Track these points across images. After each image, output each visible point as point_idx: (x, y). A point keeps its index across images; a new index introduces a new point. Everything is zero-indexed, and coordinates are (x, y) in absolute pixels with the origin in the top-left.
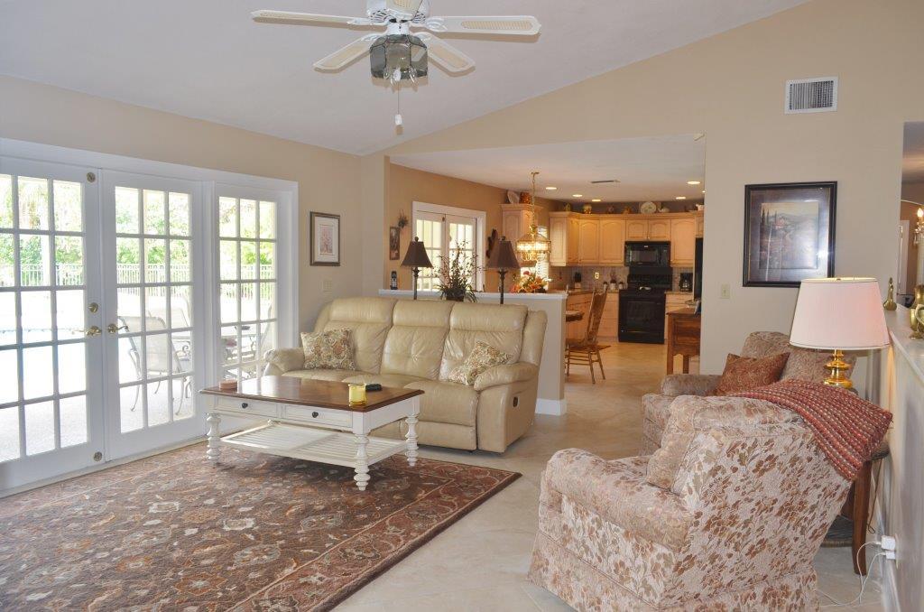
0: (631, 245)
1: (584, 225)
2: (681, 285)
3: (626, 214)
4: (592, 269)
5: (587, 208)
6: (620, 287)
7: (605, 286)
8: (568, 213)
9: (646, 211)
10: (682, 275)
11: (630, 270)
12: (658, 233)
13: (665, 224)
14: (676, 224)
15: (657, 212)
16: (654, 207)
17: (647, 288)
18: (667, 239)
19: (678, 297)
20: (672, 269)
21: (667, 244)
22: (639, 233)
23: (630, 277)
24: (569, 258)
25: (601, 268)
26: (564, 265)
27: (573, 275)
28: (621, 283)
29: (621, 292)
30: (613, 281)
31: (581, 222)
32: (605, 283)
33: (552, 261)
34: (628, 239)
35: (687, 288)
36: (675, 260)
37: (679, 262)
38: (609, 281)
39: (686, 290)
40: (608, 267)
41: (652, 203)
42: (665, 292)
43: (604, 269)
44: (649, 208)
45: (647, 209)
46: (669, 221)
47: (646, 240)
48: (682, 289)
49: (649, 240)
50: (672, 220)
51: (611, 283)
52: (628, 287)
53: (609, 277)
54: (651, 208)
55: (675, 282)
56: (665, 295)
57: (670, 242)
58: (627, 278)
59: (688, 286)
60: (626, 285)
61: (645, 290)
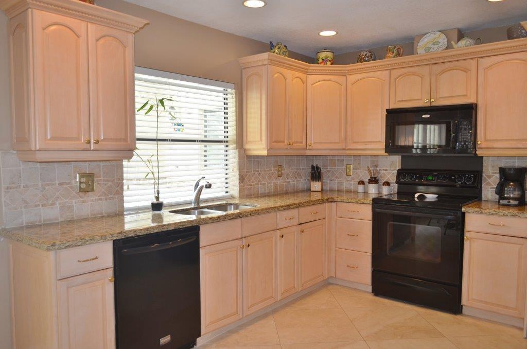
3: (391, 59)
4: (340, 161)
7: (361, 188)
8: (266, 56)
9: (427, 50)
10: (502, 171)
12: (451, 89)
13: (466, 70)
14: (488, 69)
15: (449, 46)
16: (443, 40)
17: (430, 197)
18: (470, 100)
21: (470, 110)
22: (415, 92)
25: (357, 158)
26: (265, 153)
28: (387, 184)
29: (376, 202)
30: (374, 180)
31: (310, 78)
32: (361, 183)
34: (393, 106)
35: (514, 199)
36: (486, 140)
37: (496, 145)
38: (366, 180)
39: (513, 202)
40: (366, 156)
41: (439, 33)
42: (463, 210)
43: (359, 160)
44: (434, 44)
45: (430, 45)
46: (474, 62)
47: (427, 105)
48: (502, 202)
49: (434, 104)
50: (481, 60)
51: (369, 183)
52: (399, 193)
53: (367, 172)
54: (438, 43)
55: (488, 184)
56: (464, 214)
57: (476, 105)
58: (396, 174)
59: (517, 194)
60: (395, 187)
61: (427, 200)
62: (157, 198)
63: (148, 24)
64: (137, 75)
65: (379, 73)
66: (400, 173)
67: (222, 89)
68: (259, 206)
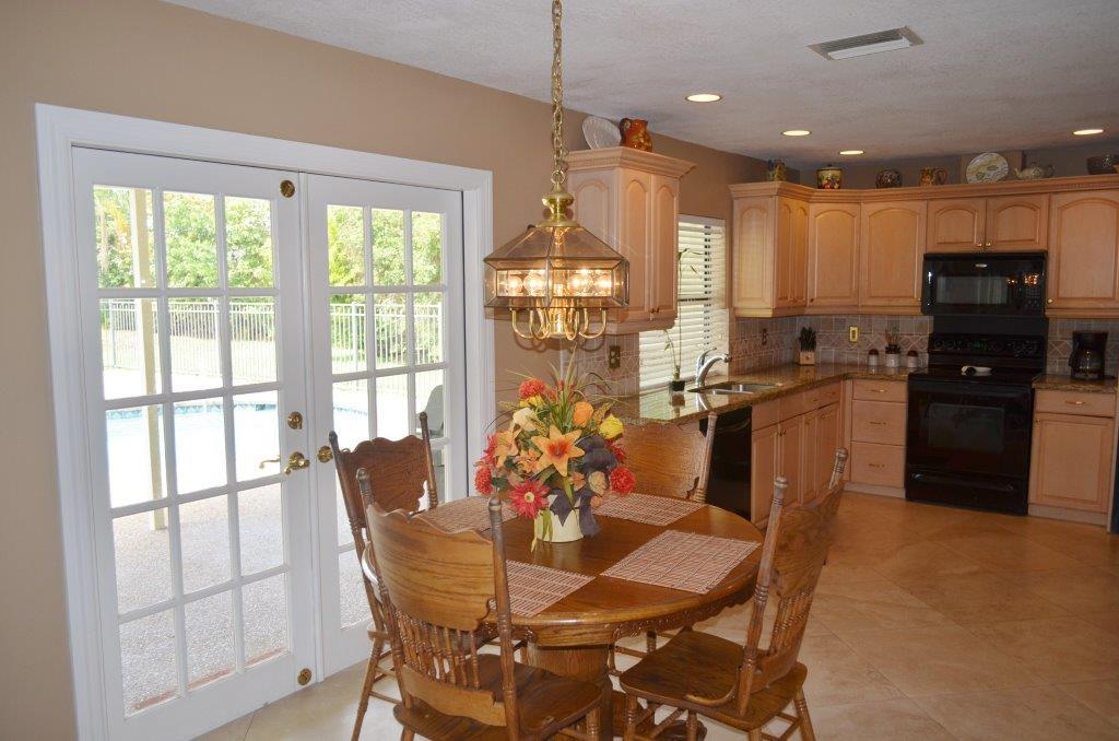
0: (937, 262)
1: (822, 217)
2: (1075, 363)
3: (928, 186)
4: (839, 321)
5: (828, 174)
6: (911, 363)
7: (873, 360)
8: (776, 184)
9: (980, 176)
10: (1078, 337)
11: (936, 324)
12: (1013, 231)
13: (1034, 208)
14: (1063, 208)
15: (1010, 176)
16: (1002, 165)
17: (982, 370)
18: (1040, 246)
19: (1070, 396)
20: (1046, 320)
21: (1037, 260)
22: (963, 232)
23: (934, 340)
24: (781, 297)
25: (866, 317)
26: (769, 314)
27: (798, 334)
28: (913, 353)
29: (914, 378)
30: (893, 349)
31: (813, 208)
32: (874, 352)
33: (736, 304)
34: (932, 249)
35: (1091, 372)
36: (1059, 298)
37: (1072, 304)
38: (882, 348)
39: (1090, 376)
40: (880, 315)
41: (995, 155)
42: (1034, 385)
43: (870, 321)
44: (989, 169)
45: (983, 170)
46: (1044, 198)
47: (981, 250)
48: (1078, 375)
49: (989, 250)
50: (1054, 197)
51: (887, 352)
52: (930, 366)
53: (883, 338)
54: (995, 168)
55: (1056, 353)
56: (1033, 391)
57: (1047, 252)
58: (927, 341)
59: (1095, 365)
60: (925, 359)
61: (977, 374)
62: (677, 375)
63: (694, 167)
64: (680, 224)
65: (908, 203)
66: (933, 340)
67: (702, 227)
68: (780, 385)
